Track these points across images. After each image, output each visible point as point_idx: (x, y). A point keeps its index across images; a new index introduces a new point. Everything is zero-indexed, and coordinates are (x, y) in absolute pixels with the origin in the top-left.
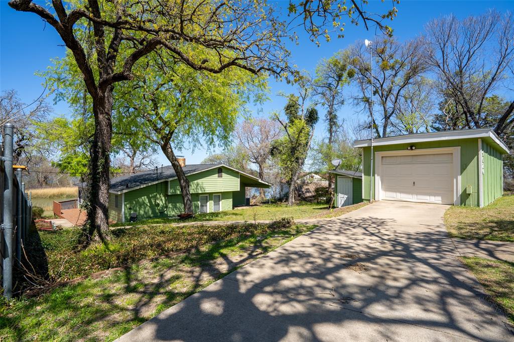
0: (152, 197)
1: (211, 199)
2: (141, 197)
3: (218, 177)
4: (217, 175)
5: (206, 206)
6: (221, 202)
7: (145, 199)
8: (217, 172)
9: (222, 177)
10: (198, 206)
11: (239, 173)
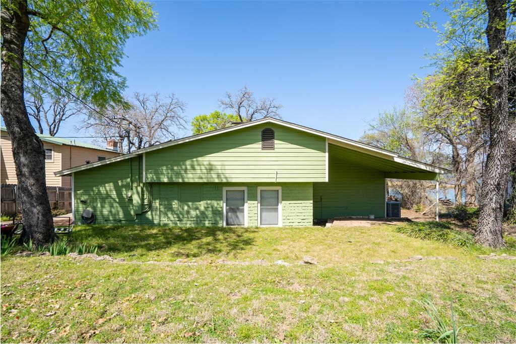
0: (123, 186)
1: (253, 198)
2: (103, 183)
3: (263, 148)
4: (259, 145)
5: (242, 211)
6: (280, 207)
7: (109, 188)
8: (260, 138)
9: (274, 150)
10: (220, 209)
11: (325, 141)
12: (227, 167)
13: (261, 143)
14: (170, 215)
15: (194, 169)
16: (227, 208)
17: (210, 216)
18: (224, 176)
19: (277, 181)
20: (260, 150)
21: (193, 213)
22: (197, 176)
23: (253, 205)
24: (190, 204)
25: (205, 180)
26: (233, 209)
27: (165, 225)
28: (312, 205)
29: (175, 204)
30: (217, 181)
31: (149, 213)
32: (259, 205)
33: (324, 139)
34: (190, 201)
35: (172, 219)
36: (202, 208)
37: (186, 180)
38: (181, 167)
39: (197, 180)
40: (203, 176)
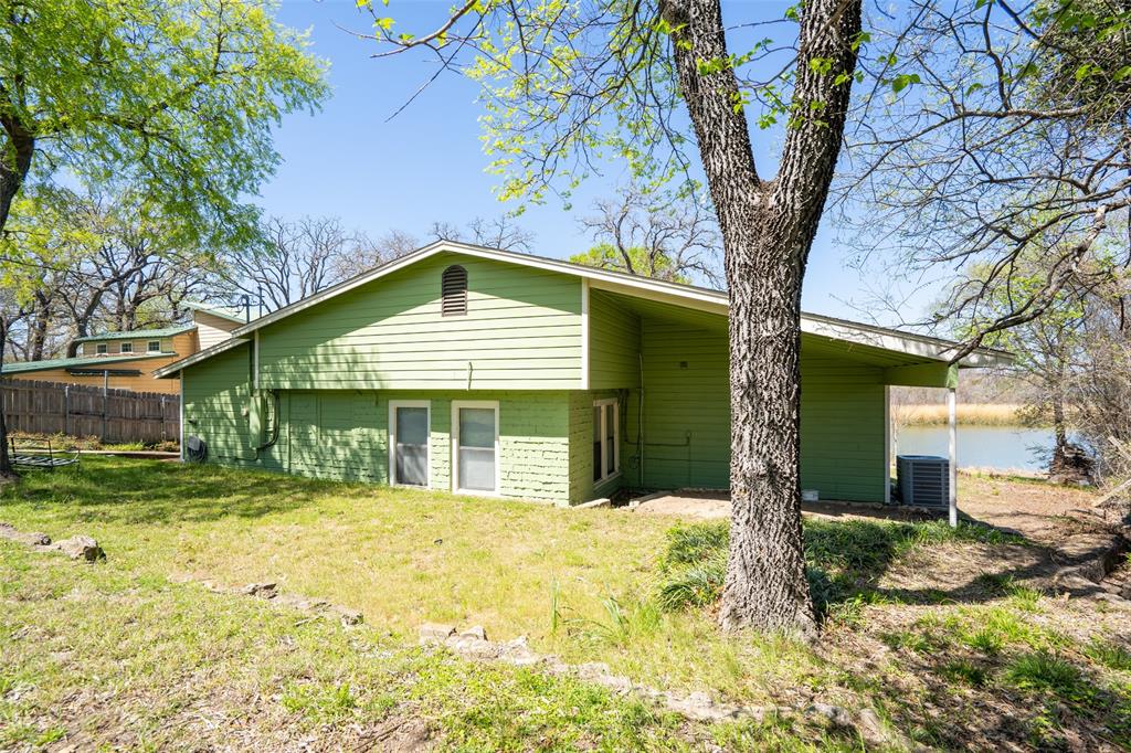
0: (241, 396)
1: (443, 426)
2: (216, 391)
3: (445, 312)
4: (437, 306)
5: (425, 454)
6: (498, 449)
7: (224, 399)
8: (439, 289)
9: (466, 314)
10: (383, 447)
11: (580, 283)
12: (383, 357)
13: (440, 300)
14: (306, 455)
15: (328, 362)
16: (400, 445)
17: (368, 459)
18: (376, 375)
19: (472, 388)
20: (439, 317)
21: (341, 453)
22: (332, 376)
23: (441, 443)
24: (337, 432)
25: (345, 386)
26: (410, 448)
27: (300, 473)
28: (566, 448)
29: (313, 432)
30: (363, 386)
31: (276, 448)
32: (455, 442)
33: (578, 280)
34: (337, 428)
35: (309, 462)
36: (355, 445)
37: (317, 386)
38: (309, 360)
39: (332, 386)
40: (342, 376)
